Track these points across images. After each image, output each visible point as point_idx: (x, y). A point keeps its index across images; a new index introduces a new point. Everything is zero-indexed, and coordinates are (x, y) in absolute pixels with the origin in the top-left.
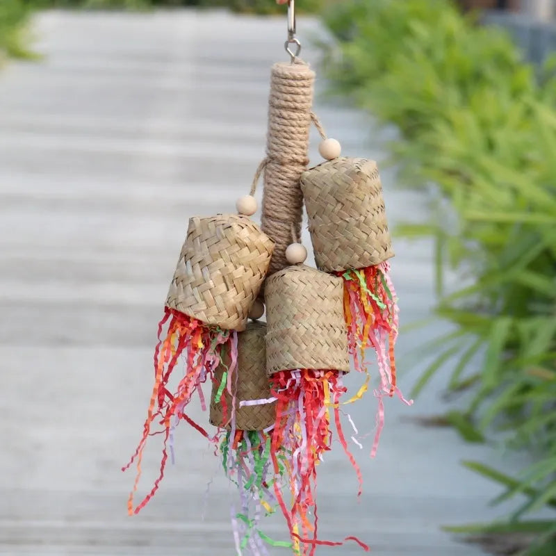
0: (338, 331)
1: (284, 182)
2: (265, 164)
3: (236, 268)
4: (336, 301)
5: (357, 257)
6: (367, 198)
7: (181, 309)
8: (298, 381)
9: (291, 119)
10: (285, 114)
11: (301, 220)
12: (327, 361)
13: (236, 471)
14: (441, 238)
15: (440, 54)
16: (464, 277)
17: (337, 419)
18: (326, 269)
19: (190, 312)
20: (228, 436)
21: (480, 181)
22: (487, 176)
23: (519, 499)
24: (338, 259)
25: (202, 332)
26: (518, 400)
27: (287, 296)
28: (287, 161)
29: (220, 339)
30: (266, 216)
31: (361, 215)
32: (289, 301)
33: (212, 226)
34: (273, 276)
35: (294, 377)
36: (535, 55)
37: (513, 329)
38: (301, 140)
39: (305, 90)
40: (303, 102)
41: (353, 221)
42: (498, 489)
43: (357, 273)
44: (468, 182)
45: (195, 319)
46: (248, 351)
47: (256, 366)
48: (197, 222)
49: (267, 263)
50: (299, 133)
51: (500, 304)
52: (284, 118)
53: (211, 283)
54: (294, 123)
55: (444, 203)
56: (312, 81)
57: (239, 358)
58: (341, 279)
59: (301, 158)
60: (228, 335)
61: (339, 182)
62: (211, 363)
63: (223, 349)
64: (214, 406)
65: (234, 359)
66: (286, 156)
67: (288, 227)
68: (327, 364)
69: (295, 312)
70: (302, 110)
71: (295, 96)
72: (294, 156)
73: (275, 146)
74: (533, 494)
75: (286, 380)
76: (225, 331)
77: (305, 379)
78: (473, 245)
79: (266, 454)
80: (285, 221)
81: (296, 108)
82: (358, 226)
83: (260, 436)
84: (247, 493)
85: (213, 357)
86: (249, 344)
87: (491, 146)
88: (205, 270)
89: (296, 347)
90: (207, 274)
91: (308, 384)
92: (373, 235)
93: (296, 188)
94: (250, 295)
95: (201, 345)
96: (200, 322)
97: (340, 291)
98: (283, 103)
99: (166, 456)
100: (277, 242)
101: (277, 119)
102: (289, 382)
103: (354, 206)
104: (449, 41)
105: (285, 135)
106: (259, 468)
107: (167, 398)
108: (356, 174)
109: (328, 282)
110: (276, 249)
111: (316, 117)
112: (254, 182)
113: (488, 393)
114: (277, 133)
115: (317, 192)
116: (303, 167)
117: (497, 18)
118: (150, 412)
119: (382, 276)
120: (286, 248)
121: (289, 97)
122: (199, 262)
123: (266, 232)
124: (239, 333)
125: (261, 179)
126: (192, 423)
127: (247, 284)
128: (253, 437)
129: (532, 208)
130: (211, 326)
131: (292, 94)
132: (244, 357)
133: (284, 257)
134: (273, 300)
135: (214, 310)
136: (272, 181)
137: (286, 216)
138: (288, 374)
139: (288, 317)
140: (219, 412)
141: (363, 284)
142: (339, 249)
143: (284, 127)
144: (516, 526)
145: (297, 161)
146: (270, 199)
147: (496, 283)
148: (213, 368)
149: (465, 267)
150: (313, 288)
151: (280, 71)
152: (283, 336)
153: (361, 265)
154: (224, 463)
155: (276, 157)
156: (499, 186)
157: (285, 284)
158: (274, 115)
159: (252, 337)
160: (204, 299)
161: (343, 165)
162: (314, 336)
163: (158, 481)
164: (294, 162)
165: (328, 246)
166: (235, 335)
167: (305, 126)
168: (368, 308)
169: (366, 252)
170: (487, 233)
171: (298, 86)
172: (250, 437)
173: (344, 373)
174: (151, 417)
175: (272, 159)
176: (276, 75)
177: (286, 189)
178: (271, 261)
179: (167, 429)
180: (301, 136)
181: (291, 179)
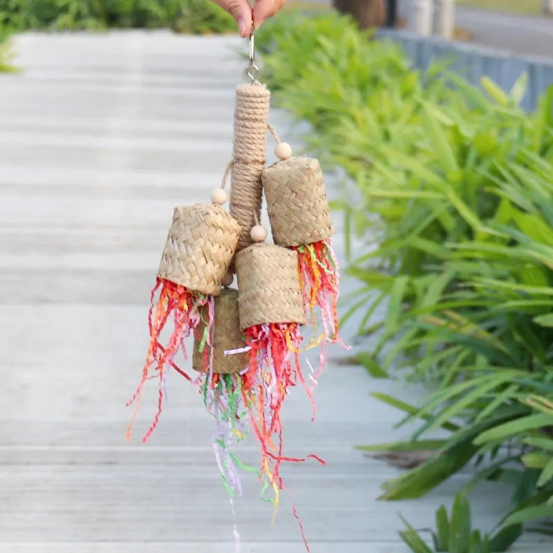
0: (296, 293)
1: (248, 178)
2: (232, 164)
3: (213, 245)
4: (293, 269)
5: (308, 234)
6: (315, 188)
7: (170, 278)
8: (267, 333)
9: (253, 128)
10: (248, 124)
11: (260, 207)
12: (289, 316)
13: (213, 406)
14: (349, 212)
15: (344, 63)
16: (369, 243)
17: (297, 362)
18: (284, 245)
19: (178, 281)
20: (207, 378)
21: (379, 165)
22: (386, 162)
23: (418, 422)
24: (294, 237)
25: (186, 296)
26: (415, 342)
27: (255, 266)
28: (250, 161)
29: (201, 301)
30: (233, 205)
31: (310, 201)
32: (258, 270)
33: (193, 213)
34: (242, 251)
35: (264, 330)
36: (420, 63)
37: (409, 285)
38: (260, 144)
39: (262, 105)
40: (261, 115)
41: (305, 207)
42: (401, 414)
43: (308, 247)
44: (370, 167)
45: (182, 286)
46: (222, 311)
47: (228, 322)
48: (181, 211)
49: (236, 241)
50: (259, 138)
51: (398, 265)
52: (247, 127)
53: (194, 258)
54: (254, 131)
55: (350, 183)
56: (268, 98)
57: (215, 317)
58: (295, 252)
59: (260, 159)
60: (207, 298)
61: (293, 176)
62: (193, 322)
63: (203, 309)
64: (197, 355)
65: (212, 318)
66: (249, 157)
67: (252, 214)
68: (289, 318)
69: (262, 278)
70: (261, 121)
71: (255, 110)
72: (256, 157)
73: (240, 150)
74: (429, 418)
75: (258, 332)
76: (205, 295)
77: (272, 332)
78: (375, 217)
79: (238, 391)
80: (249, 208)
81: (257, 120)
82: (309, 210)
83: (232, 378)
84: (223, 423)
85: (195, 317)
86: (223, 306)
87: (387, 137)
88: (189, 248)
89: (265, 306)
90: (190, 250)
91: (274, 335)
92: (320, 217)
93: (257, 182)
94: (223, 267)
95: (186, 307)
96: (185, 289)
97: (295, 261)
98: (247, 116)
99: (161, 394)
100: (244, 225)
101: (241, 128)
102: (260, 333)
103: (305, 195)
104: (351, 52)
105: (248, 140)
106: (232, 403)
107: (159, 350)
108: (306, 170)
109: (286, 254)
110: (243, 230)
111: (271, 126)
112: (224, 179)
113: (391, 337)
114: (241, 139)
115: (276, 184)
116: (261, 166)
117: (389, 34)
118: (148, 360)
119: (327, 249)
120: (250, 230)
121: (250, 111)
122: (184, 242)
123: (234, 218)
124: (215, 297)
125: (230, 176)
126: (178, 370)
127: (221, 259)
128: (227, 379)
129: (424, 187)
130: (193, 291)
131: (253, 108)
132: (219, 316)
133: (249, 236)
134: (243, 271)
135: (196, 278)
136: (237, 176)
137: (250, 205)
138: (259, 328)
139: (257, 283)
140: (200, 360)
141: (313, 256)
142: (295, 229)
143: (247, 135)
144: (415, 444)
145: (258, 161)
146: (236, 191)
147: (395, 248)
148: (195, 326)
149: (369, 236)
150: (275, 260)
151: (243, 91)
152: (254, 298)
153: (311, 240)
154: (205, 401)
155: (241, 158)
156: (395, 170)
157: (253, 257)
158: (238, 125)
159: (225, 300)
160: (188, 271)
161: (296, 163)
162: (278, 297)
163: (157, 416)
164: (256, 161)
165: (286, 226)
166: (212, 299)
167: (263, 133)
168: (317, 274)
169: (315, 231)
170: (386, 207)
171: (257, 102)
172: (224, 379)
173: (301, 325)
174: (149, 363)
175: (238, 160)
176: (239, 94)
177: (249, 183)
178: (239, 240)
179: (161, 373)
180: (260, 141)
181: (253, 175)
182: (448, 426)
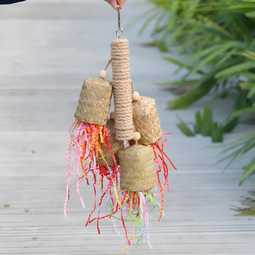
37: (180, 5)
182: (200, 72)
